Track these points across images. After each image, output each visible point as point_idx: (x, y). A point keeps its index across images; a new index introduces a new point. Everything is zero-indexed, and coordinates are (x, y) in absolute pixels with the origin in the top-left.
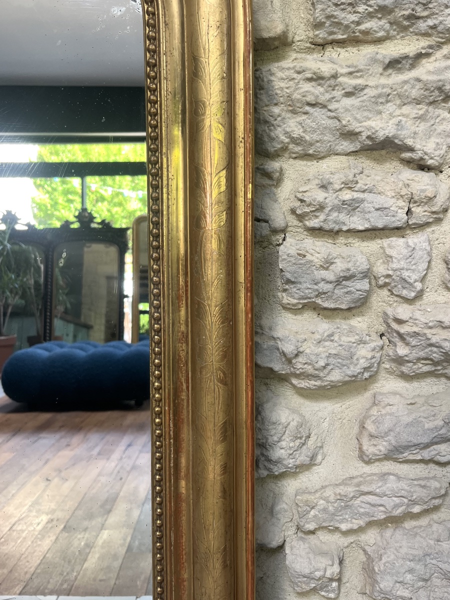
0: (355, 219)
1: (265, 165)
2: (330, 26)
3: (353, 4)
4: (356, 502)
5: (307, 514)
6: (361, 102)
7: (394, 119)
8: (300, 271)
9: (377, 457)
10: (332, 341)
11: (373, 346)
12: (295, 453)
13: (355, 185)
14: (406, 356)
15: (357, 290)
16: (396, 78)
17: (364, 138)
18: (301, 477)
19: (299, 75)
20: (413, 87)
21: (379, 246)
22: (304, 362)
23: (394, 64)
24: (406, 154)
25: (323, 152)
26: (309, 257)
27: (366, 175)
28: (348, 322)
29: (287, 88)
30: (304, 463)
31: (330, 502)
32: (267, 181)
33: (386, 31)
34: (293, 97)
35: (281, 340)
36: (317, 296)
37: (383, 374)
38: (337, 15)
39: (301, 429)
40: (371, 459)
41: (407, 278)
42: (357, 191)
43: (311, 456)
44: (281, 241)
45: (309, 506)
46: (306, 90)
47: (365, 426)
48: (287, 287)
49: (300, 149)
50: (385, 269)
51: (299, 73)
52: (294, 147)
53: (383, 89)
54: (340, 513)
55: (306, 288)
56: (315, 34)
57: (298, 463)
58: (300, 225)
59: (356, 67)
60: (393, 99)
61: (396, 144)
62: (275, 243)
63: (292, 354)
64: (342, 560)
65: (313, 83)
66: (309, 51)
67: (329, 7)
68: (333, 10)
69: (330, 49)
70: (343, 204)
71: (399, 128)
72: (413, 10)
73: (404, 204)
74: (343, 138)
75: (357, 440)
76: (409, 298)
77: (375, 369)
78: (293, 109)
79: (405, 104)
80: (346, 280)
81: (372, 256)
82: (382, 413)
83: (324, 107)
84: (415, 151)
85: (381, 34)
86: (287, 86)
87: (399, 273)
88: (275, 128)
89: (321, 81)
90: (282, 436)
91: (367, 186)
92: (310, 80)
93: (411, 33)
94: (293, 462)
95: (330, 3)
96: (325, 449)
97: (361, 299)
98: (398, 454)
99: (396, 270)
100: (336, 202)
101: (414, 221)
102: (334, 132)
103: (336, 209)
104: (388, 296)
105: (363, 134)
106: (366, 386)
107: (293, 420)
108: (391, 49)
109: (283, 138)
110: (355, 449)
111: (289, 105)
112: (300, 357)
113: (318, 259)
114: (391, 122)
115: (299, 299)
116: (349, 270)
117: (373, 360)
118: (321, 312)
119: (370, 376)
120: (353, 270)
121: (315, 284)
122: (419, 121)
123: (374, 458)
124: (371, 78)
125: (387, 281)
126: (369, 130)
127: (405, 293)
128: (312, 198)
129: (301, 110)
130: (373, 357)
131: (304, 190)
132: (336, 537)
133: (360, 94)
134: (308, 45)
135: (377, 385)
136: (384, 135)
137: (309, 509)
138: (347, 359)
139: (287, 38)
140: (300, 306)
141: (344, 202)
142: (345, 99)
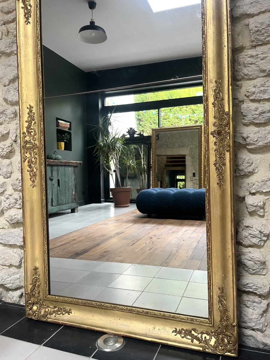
0: (265, 95)
1: (237, 83)
2: (256, 41)
3: (263, 34)
4: (268, 183)
5: (252, 187)
6: (266, 61)
8: (248, 112)
10: (259, 133)
12: (247, 168)
13: (265, 85)
15: (266, 117)
17: (268, 70)
18: (251, 177)
22: (250, 140)
25: (255, 77)
26: (250, 108)
27: (269, 82)
28: (265, 127)
29: (243, 60)
30: (251, 171)
31: (259, 183)
32: (238, 88)
34: (245, 63)
35: (242, 134)
36: (254, 119)
38: (258, 38)
39: (250, 161)
42: (265, 87)
43: (253, 169)
44: (242, 104)
46: (249, 60)
48: (244, 117)
51: (246, 56)
52: (246, 77)
54: (263, 186)
55: (250, 117)
56: (252, 44)
57: (249, 171)
58: (248, 99)
59: (264, 51)
62: (240, 105)
63: (246, 137)
65: (251, 58)
66: (251, 49)
69: (257, 47)
74: (261, 72)
75: (269, 165)
78: (245, 66)
80: (263, 114)
83: (255, 64)
88: (239, 72)
90: (243, 162)
92: (249, 57)
94: (247, 170)
95: (256, 35)
97: (268, 119)
100: (259, 91)
102: (258, 71)
103: (259, 93)
107: (247, 158)
109: (242, 74)
110: (268, 168)
112: (248, 138)
113: (253, 108)
115: (248, 121)
116: (263, 110)
118: (256, 125)
120: (265, 110)
121: (253, 116)
128: (251, 90)
129: (247, 66)
131: (249, 89)
132: (263, 195)
133: (265, 59)
134: (250, 47)
137: (252, 185)
138: (264, 138)
139: (243, 46)
140: (249, 123)
141: (261, 91)
142: (261, 61)
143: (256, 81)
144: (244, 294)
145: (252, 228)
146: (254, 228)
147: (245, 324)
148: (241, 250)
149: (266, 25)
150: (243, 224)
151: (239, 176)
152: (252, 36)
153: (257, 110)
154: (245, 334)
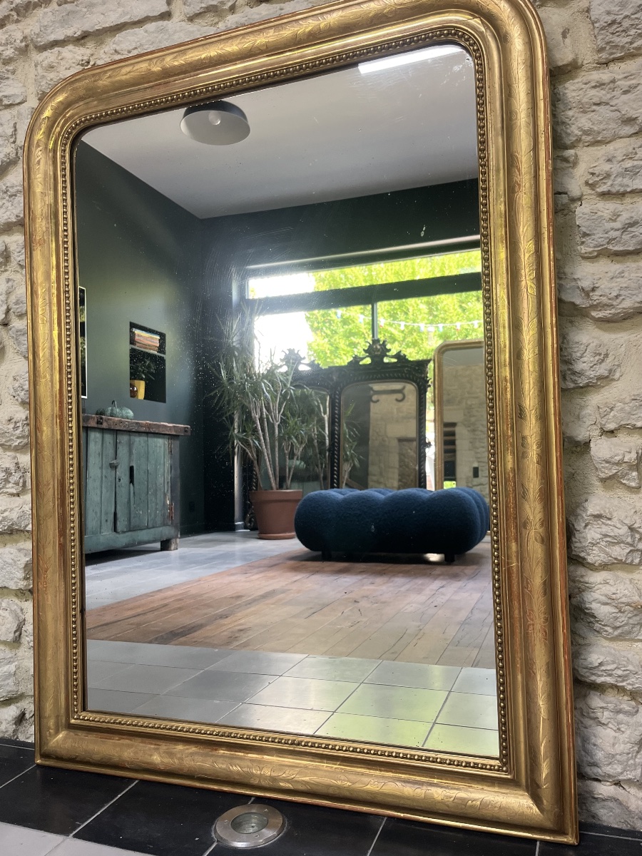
0: (637, 181)
2: (610, 49)
3: (626, 31)
5: (607, 415)
6: (635, 96)
8: (593, 225)
10: (623, 277)
12: (595, 366)
13: (635, 156)
18: (604, 391)
19: (586, 86)
22: (600, 294)
25: (609, 138)
26: (600, 213)
28: (637, 263)
29: (578, 96)
30: (604, 375)
31: (626, 403)
32: (566, 166)
34: (583, 101)
35: (580, 280)
36: (608, 243)
38: (614, 40)
39: (600, 348)
42: (636, 160)
43: (609, 370)
44: (578, 207)
46: (592, 94)
48: (584, 240)
51: (586, 84)
52: (586, 138)
55: (599, 238)
56: (599, 56)
57: (598, 374)
58: (592, 192)
59: (629, 72)
62: (573, 210)
63: (589, 288)
65: (598, 89)
66: (595, 69)
67: (607, 36)
68: (611, 37)
69: (612, 65)
74: (624, 124)
78: (584, 110)
80: (631, 227)
83: (607, 104)
88: (570, 126)
90: (584, 353)
92: (594, 87)
94: (594, 374)
95: (608, 34)
96: (623, 369)
100: (620, 170)
102: (617, 121)
103: (620, 175)
105: (639, 119)
107: (593, 342)
109: (577, 132)
111: (580, 108)
112: (596, 291)
113: (607, 214)
115: (595, 247)
116: (632, 217)
118: (614, 258)
120: (636, 218)
121: (606, 233)
128: (601, 170)
129: (589, 109)
131: (594, 166)
133: (634, 90)
134: (595, 65)
137: (608, 410)
138: (636, 289)
139: (577, 63)
140: (596, 254)
141: (626, 170)
142: (623, 96)
143: (611, 147)
144: (592, 692)
145: (610, 519)
146: (615, 520)
147: (596, 770)
148: (582, 576)
149: (633, 7)
150: (585, 510)
151: (574, 388)
152: (600, 37)
153: (616, 219)
154: (596, 796)
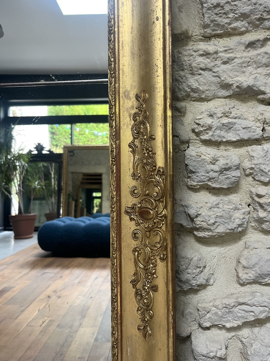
0: (230, 134)
1: (177, 104)
2: (213, 26)
3: (226, 13)
4: (235, 309)
5: (204, 316)
6: (232, 66)
7: (253, 76)
8: (198, 165)
9: (249, 281)
10: (218, 208)
11: (243, 211)
12: (196, 277)
13: (230, 114)
14: (265, 217)
15: (233, 177)
16: (253, 53)
17: (235, 87)
18: (201, 293)
19: (195, 53)
20: (263, 57)
21: (245, 151)
22: (201, 220)
23: (251, 45)
24: (261, 96)
25: (210, 97)
26: (203, 157)
27: (236, 109)
28: (228, 196)
29: (189, 61)
30: (202, 283)
31: (219, 309)
32: (178, 114)
33: (246, 28)
34: (192, 65)
35: (187, 207)
36: (208, 180)
37: (250, 230)
38: (217, 20)
39: (200, 262)
40: (244, 282)
41: (264, 169)
42: (231, 118)
43: (207, 279)
44: (186, 148)
45: (206, 311)
46: (200, 61)
47: (240, 261)
48: (190, 175)
49: (197, 95)
50: (250, 164)
51: (195, 52)
52: (193, 94)
53: (245, 58)
54: (225, 316)
55: (202, 175)
56: (205, 31)
57: (198, 283)
58: (197, 138)
59: (229, 47)
60: (251, 64)
61: (254, 90)
62: (183, 149)
63: (194, 215)
64: (227, 347)
65: (204, 57)
66: (201, 40)
67: (212, 15)
68: (215, 17)
69: (214, 39)
70: (223, 126)
71: (256, 80)
72: (261, 15)
73: (260, 125)
74: (222, 88)
75: (235, 270)
76: (265, 182)
77: (246, 226)
78: (192, 73)
79: (259, 67)
80: (226, 171)
81: (241, 157)
82: (250, 253)
83: (211, 70)
84: (266, 94)
85: (243, 29)
86: (189, 59)
87: (259, 166)
88: (182, 83)
89: (208, 56)
90: (188, 266)
91: (238, 115)
92: (202, 55)
93: (261, 28)
94: (195, 282)
95: (213, 13)
96: (215, 276)
97: (235, 182)
98: (262, 280)
99: (257, 165)
100: (219, 124)
101: (267, 135)
102: (217, 85)
103: (219, 128)
104: (252, 181)
105: (234, 85)
106: (240, 237)
107: (195, 256)
108: (249, 38)
109: (187, 89)
110: (234, 276)
111: (190, 70)
112: (199, 217)
113: (208, 158)
114: (251, 77)
115: (198, 182)
116: (227, 164)
117: (244, 220)
118: (211, 191)
119: (242, 230)
120: (230, 164)
121: (207, 173)
122: (268, 76)
123: (246, 282)
124: (238, 53)
125: (251, 171)
126: (237, 83)
127: (262, 179)
128: (204, 122)
129: (197, 73)
130: (244, 218)
131: (199, 118)
132: (224, 331)
133: (232, 62)
134: (201, 37)
135: (247, 237)
136: (247, 84)
137: (206, 313)
138: (228, 219)
139: (188, 33)
140: (199, 187)
141: (223, 125)
142: (223, 65)
143: (212, 104)
152: (206, 16)
